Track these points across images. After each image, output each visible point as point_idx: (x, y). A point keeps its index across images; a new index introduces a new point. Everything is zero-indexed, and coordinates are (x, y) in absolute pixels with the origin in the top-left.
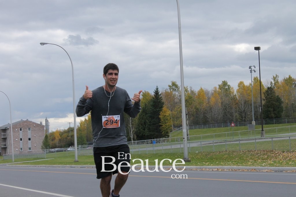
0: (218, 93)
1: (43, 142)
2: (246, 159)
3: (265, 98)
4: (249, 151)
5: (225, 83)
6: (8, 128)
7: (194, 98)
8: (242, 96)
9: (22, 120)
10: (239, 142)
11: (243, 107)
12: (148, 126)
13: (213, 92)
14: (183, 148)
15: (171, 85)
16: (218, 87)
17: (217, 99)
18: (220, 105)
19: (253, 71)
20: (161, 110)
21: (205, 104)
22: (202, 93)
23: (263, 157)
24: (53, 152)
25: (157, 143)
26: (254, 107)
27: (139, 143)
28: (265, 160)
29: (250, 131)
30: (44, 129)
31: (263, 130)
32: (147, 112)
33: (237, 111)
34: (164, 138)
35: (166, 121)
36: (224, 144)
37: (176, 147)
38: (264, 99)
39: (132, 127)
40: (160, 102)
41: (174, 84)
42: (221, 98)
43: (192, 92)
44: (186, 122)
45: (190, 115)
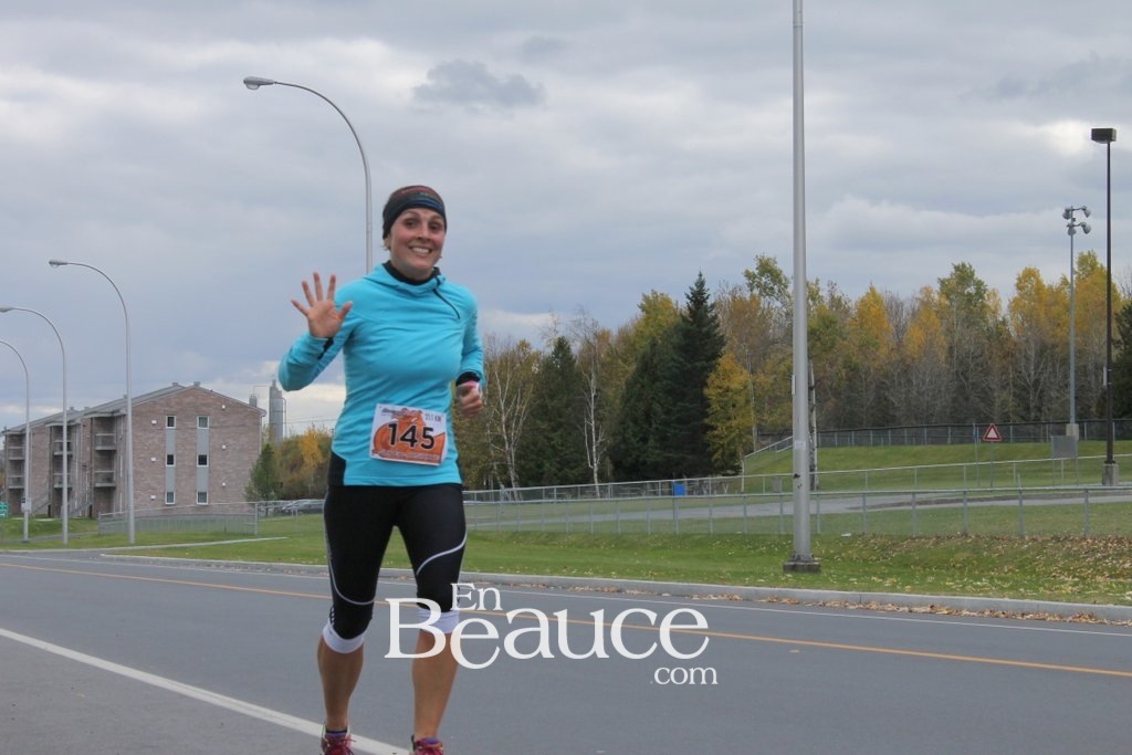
0: (937, 312)
1: (252, 475)
2: (1045, 572)
3: (1119, 337)
4: (1057, 539)
5: (963, 274)
6: (123, 412)
7: (844, 327)
8: (1031, 326)
9: (175, 384)
10: (1021, 503)
11: (1032, 367)
12: (660, 427)
13: (917, 305)
14: (791, 516)
15: (756, 272)
16: (937, 287)
17: (931, 334)
18: (942, 356)
19: (1079, 230)
20: (712, 368)
21: (884, 350)
22: (872, 309)
23: (1114, 565)
24: (289, 513)
25: (690, 493)
26: (1076, 372)
27: (623, 491)
28: (1123, 576)
29: (1058, 463)
30: (259, 424)
31: (1110, 460)
32: (659, 373)
33: (1008, 384)
34: (720, 477)
35: (731, 411)
36: (956, 509)
37: (762, 514)
38: (1119, 342)
39: (597, 429)
40: (708, 335)
41: (766, 268)
42: (949, 331)
43: (836, 303)
44: (810, 416)
45: (825, 391)
